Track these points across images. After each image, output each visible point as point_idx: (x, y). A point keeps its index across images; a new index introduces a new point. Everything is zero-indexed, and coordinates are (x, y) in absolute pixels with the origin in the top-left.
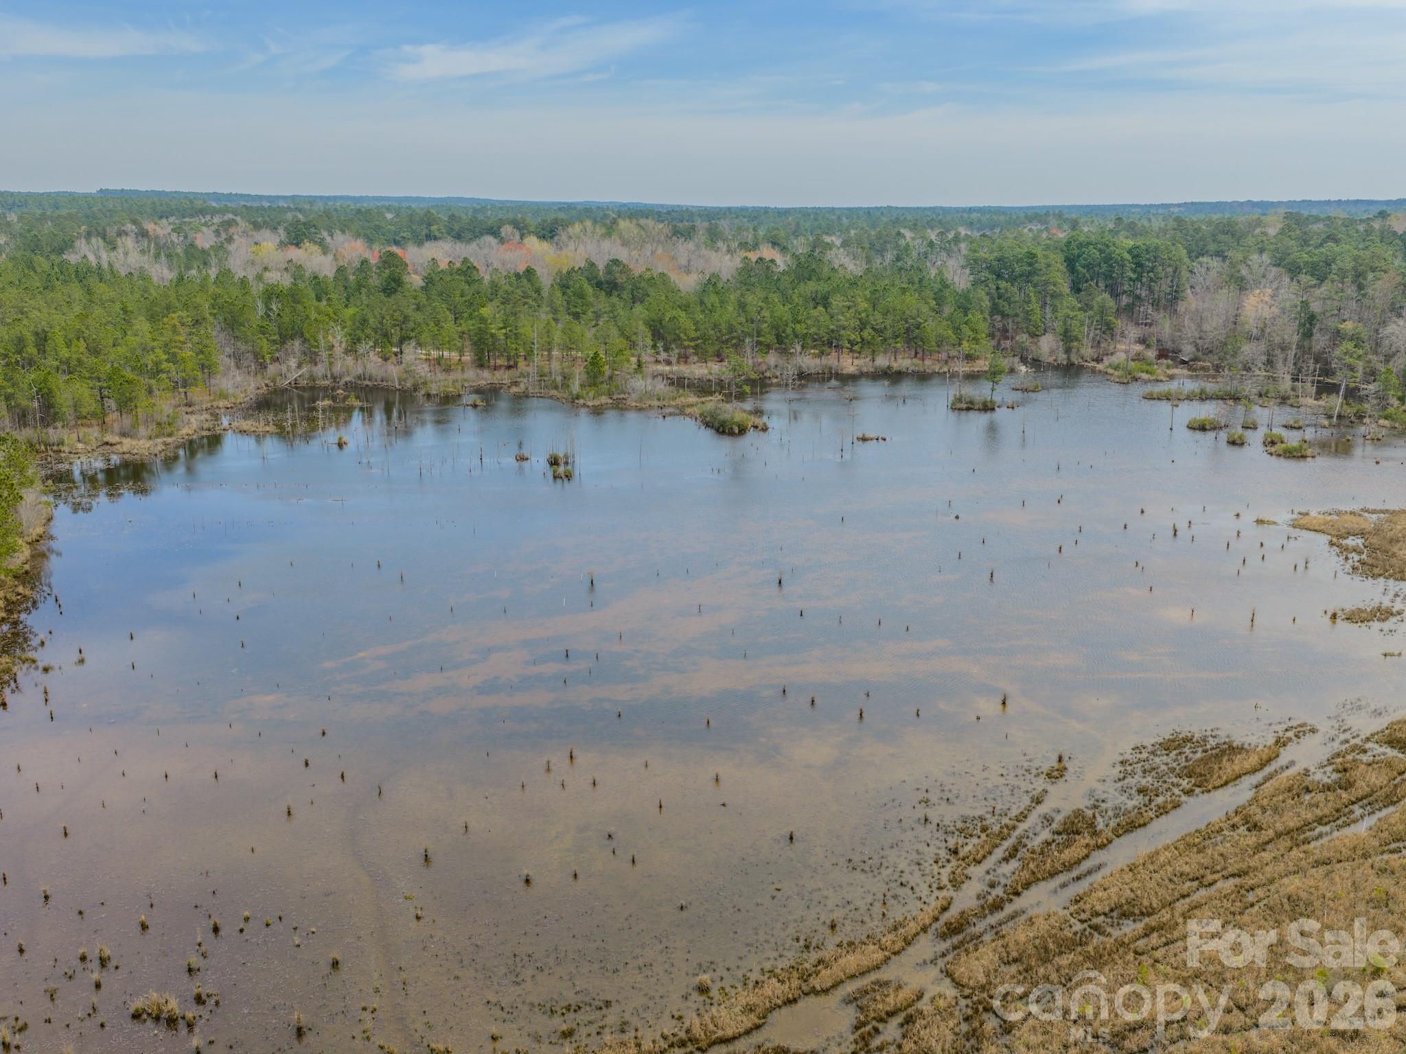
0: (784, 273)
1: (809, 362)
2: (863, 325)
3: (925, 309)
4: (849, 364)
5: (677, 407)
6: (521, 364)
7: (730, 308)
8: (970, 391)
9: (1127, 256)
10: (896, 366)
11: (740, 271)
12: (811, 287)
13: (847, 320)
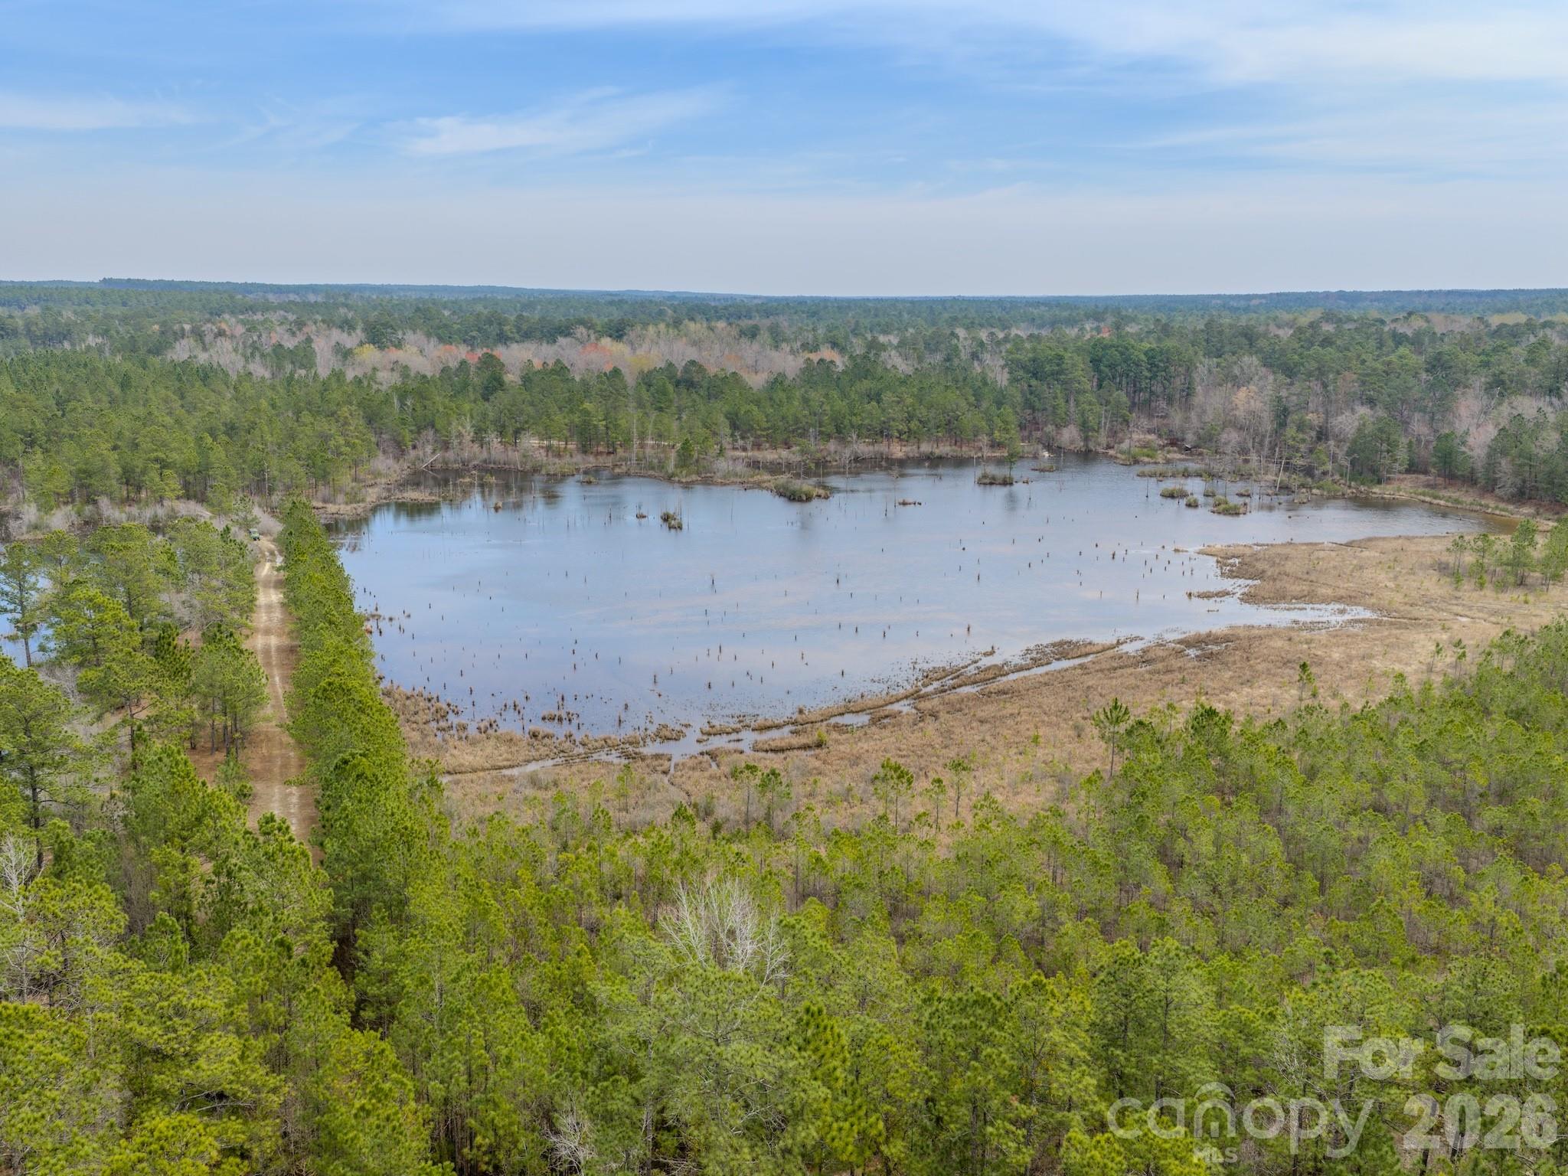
0: (844, 372)
1: (864, 448)
2: (910, 418)
3: (963, 404)
4: (898, 451)
5: (754, 483)
6: (620, 451)
7: (796, 403)
8: (992, 470)
9: (1143, 357)
10: (937, 452)
11: (803, 371)
12: (866, 385)
13: (896, 412)
